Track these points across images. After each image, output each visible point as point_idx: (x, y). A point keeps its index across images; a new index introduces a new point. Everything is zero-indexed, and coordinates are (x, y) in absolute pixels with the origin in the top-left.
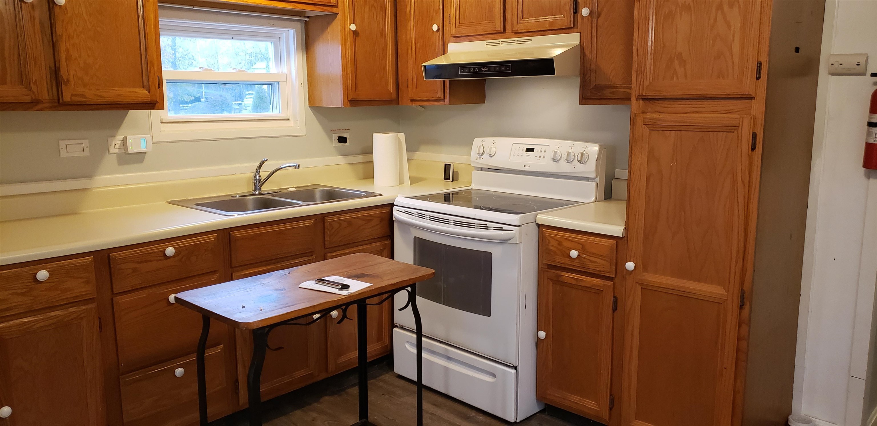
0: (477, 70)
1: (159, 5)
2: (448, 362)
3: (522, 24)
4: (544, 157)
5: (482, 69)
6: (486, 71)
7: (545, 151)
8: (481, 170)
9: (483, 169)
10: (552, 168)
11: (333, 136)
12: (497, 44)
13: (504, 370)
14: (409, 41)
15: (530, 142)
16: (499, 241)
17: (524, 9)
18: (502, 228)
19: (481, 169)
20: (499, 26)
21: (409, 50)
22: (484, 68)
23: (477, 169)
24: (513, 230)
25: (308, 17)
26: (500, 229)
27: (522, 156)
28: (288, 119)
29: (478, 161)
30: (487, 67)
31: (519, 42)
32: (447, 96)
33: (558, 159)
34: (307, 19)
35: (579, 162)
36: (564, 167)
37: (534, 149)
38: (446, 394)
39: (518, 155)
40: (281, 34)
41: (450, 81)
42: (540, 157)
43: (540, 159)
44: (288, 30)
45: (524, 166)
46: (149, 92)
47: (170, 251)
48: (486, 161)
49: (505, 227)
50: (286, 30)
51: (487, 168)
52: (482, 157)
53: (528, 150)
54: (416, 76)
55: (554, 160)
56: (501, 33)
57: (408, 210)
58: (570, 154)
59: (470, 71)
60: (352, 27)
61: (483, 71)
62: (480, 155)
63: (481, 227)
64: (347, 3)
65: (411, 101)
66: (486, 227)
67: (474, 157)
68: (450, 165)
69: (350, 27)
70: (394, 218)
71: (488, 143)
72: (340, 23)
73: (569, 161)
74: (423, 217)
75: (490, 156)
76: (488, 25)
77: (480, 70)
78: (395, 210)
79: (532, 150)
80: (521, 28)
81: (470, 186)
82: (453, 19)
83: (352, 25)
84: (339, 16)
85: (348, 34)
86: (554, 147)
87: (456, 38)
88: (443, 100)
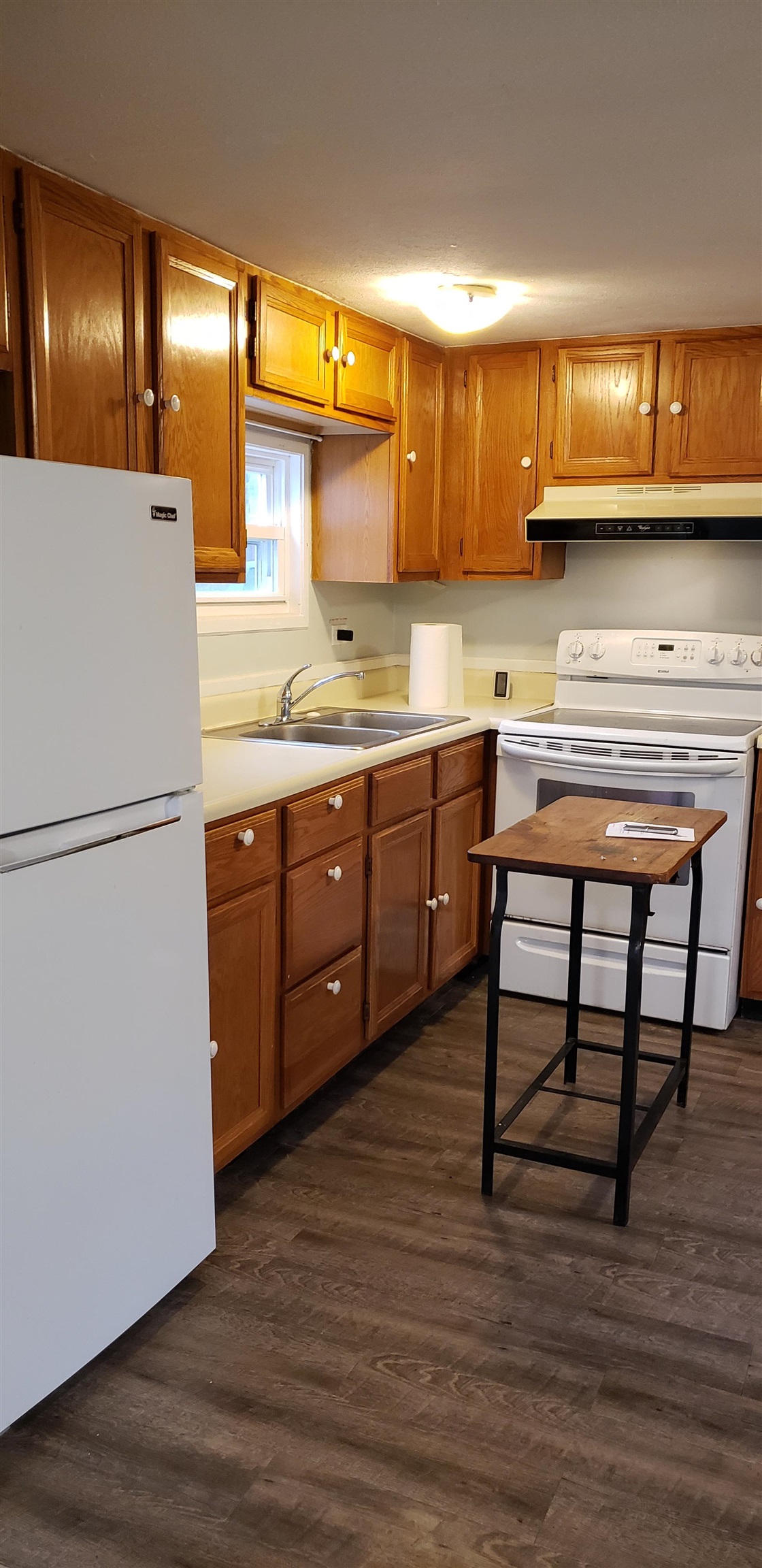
0: (629, 529)
1: (246, 424)
2: (602, 960)
3: (687, 465)
4: (692, 658)
5: (640, 527)
6: (647, 531)
7: (693, 649)
8: (571, 680)
9: (573, 678)
10: (710, 673)
11: (333, 629)
12: (640, 491)
13: (711, 957)
14: (470, 480)
15: (667, 636)
16: (710, 776)
17: (690, 443)
18: (717, 756)
19: (572, 678)
20: (645, 466)
21: (470, 494)
22: (643, 526)
23: (564, 677)
24: (736, 759)
25: (322, 436)
26: (715, 758)
27: (652, 656)
28: (284, 602)
29: (572, 665)
30: (650, 525)
31: (677, 491)
32: (537, 564)
33: (719, 660)
34: (320, 440)
35: (755, 663)
36: (729, 672)
37: (673, 646)
38: (597, 1005)
39: (646, 656)
40: (275, 461)
41: (543, 543)
42: (685, 658)
43: (686, 660)
44: (291, 455)
45: (659, 671)
46: (239, 555)
47: (338, 801)
48: (586, 666)
49: (721, 755)
50: (285, 456)
51: (584, 676)
52: (578, 660)
53: (662, 648)
54: (481, 535)
55: (712, 662)
56: (645, 476)
57: (528, 739)
58: (739, 653)
59: (616, 530)
60: (412, 456)
61: (640, 530)
62: (575, 657)
63: (676, 757)
64: (405, 419)
65: (466, 573)
66: (685, 757)
67: (563, 661)
68: (506, 673)
69: (409, 456)
70: (499, 753)
71: (588, 638)
72: (394, 449)
73: (737, 663)
74: (558, 748)
75: (596, 657)
76: (623, 463)
77: (635, 528)
78: (501, 740)
79: (671, 648)
80: (685, 470)
81: (552, 704)
82: (558, 450)
83: (413, 453)
84: (394, 438)
85: (405, 467)
86: (708, 642)
87: (562, 479)
88: (531, 573)
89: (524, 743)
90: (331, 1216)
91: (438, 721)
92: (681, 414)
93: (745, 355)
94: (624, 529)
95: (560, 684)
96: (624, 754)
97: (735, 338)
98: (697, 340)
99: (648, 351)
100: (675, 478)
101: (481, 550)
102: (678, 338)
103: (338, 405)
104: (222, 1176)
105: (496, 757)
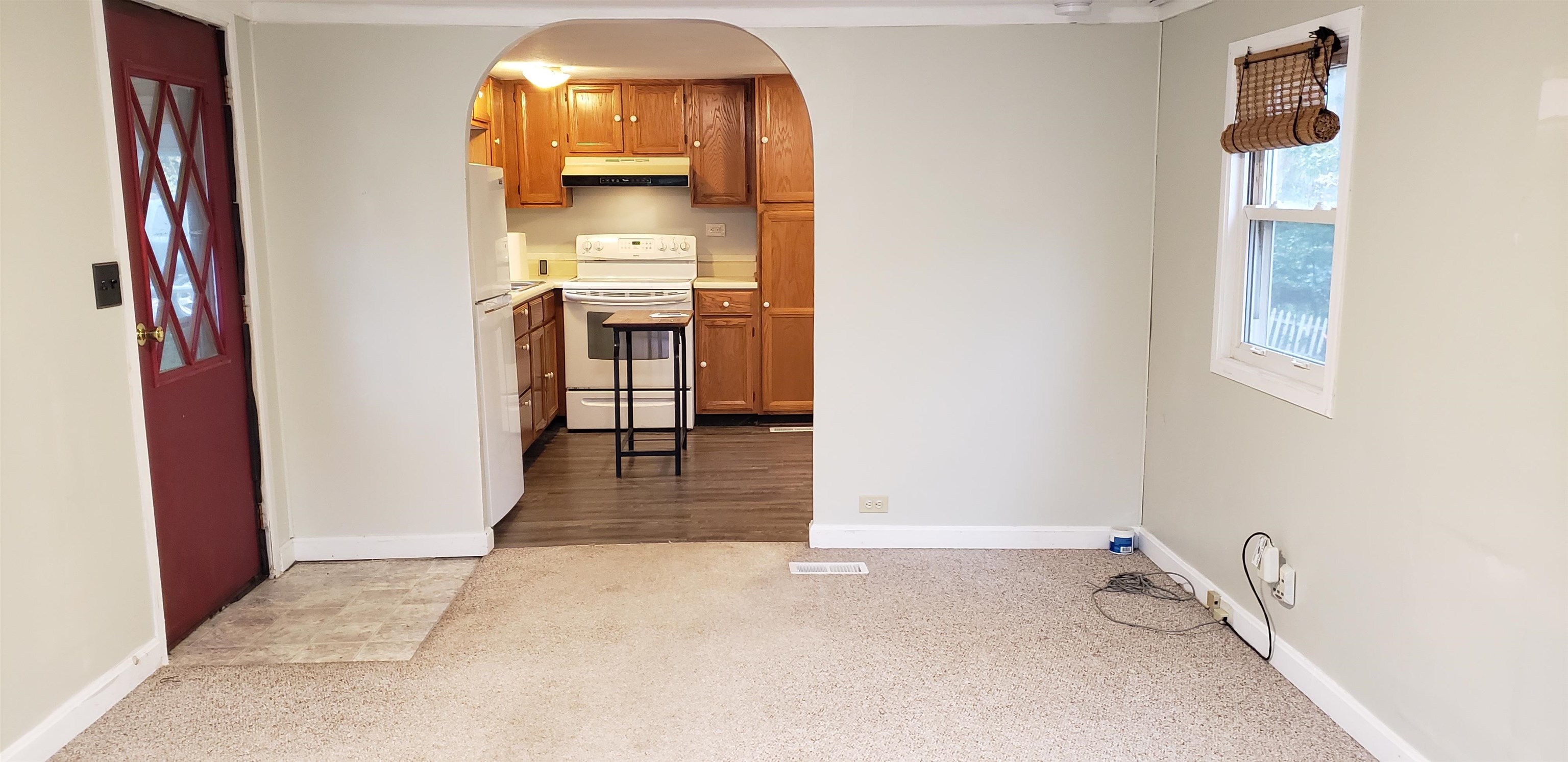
0: (618, 181)
3: (642, 147)
4: (650, 248)
5: (623, 180)
6: (627, 182)
7: (650, 244)
8: (586, 263)
10: (660, 255)
12: (617, 161)
15: (636, 237)
16: (675, 302)
17: (642, 136)
19: (586, 261)
20: (619, 147)
22: (625, 179)
23: (581, 261)
24: (684, 293)
26: (676, 293)
27: (628, 248)
29: (585, 255)
30: (628, 179)
31: (638, 161)
32: (565, 199)
33: (665, 248)
35: (683, 250)
36: (670, 255)
37: (640, 242)
39: (625, 248)
42: (646, 248)
45: (633, 255)
48: (592, 255)
49: (679, 291)
51: (593, 260)
52: (589, 251)
53: (634, 243)
54: (531, 183)
55: (661, 250)
56: (620, 153)
57: (579, 291)
58: (675, 244)
59: (611, 181)
60: (498, 141)
61: (624, 182)
62: (587, 249)
63: (657, 294)
64: (493, 121)
65: (523, 204)
66: (662, 294)
67: (580, 253)
68: (546, 261)
69: (496, 141)
70: (564, 299)
71: (594, 239)
72: (488, 138)
73: (674, 249)
74: (596, 294)
75: (599, 249)
76: (607, 146)
77: (621, 180)
78: (564, 292)
79: (638, 243)
80: (641, 151)
81: (576, 277)
82: (572, 137)
83: (498, 139)
84: (488, 132)
85: (494, 146)
86: (659, 240)
87: (574, 153)
88: (561, 204)
89: (577, 293)
90: (559, 489)
91: (528, 285)
92: (636, 122)
93: (665, 93)
94: (615, 181)
95: (580, 266)
96: (631, 295)
97: (659, 85)
98: (641, 85)
99: (617, 88)
100: (635, 154)
101: (531, 192)
102: (631, 83)
103: (475, 118)
104: (525, 456)
105: (563, 302)
